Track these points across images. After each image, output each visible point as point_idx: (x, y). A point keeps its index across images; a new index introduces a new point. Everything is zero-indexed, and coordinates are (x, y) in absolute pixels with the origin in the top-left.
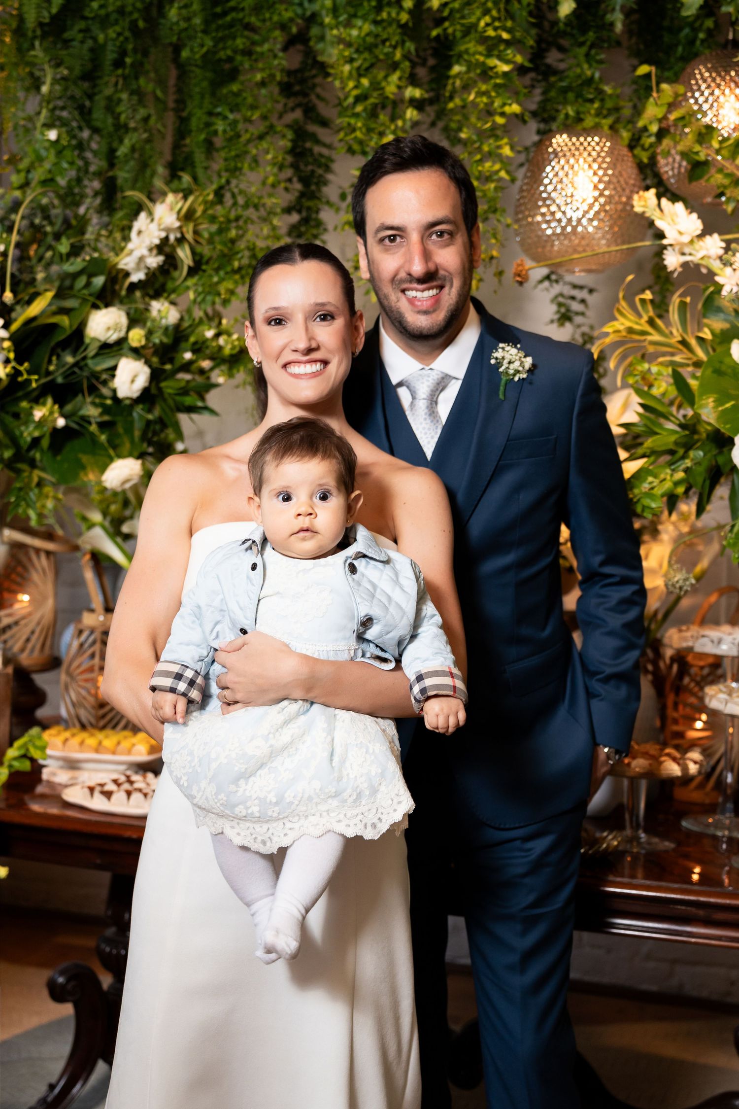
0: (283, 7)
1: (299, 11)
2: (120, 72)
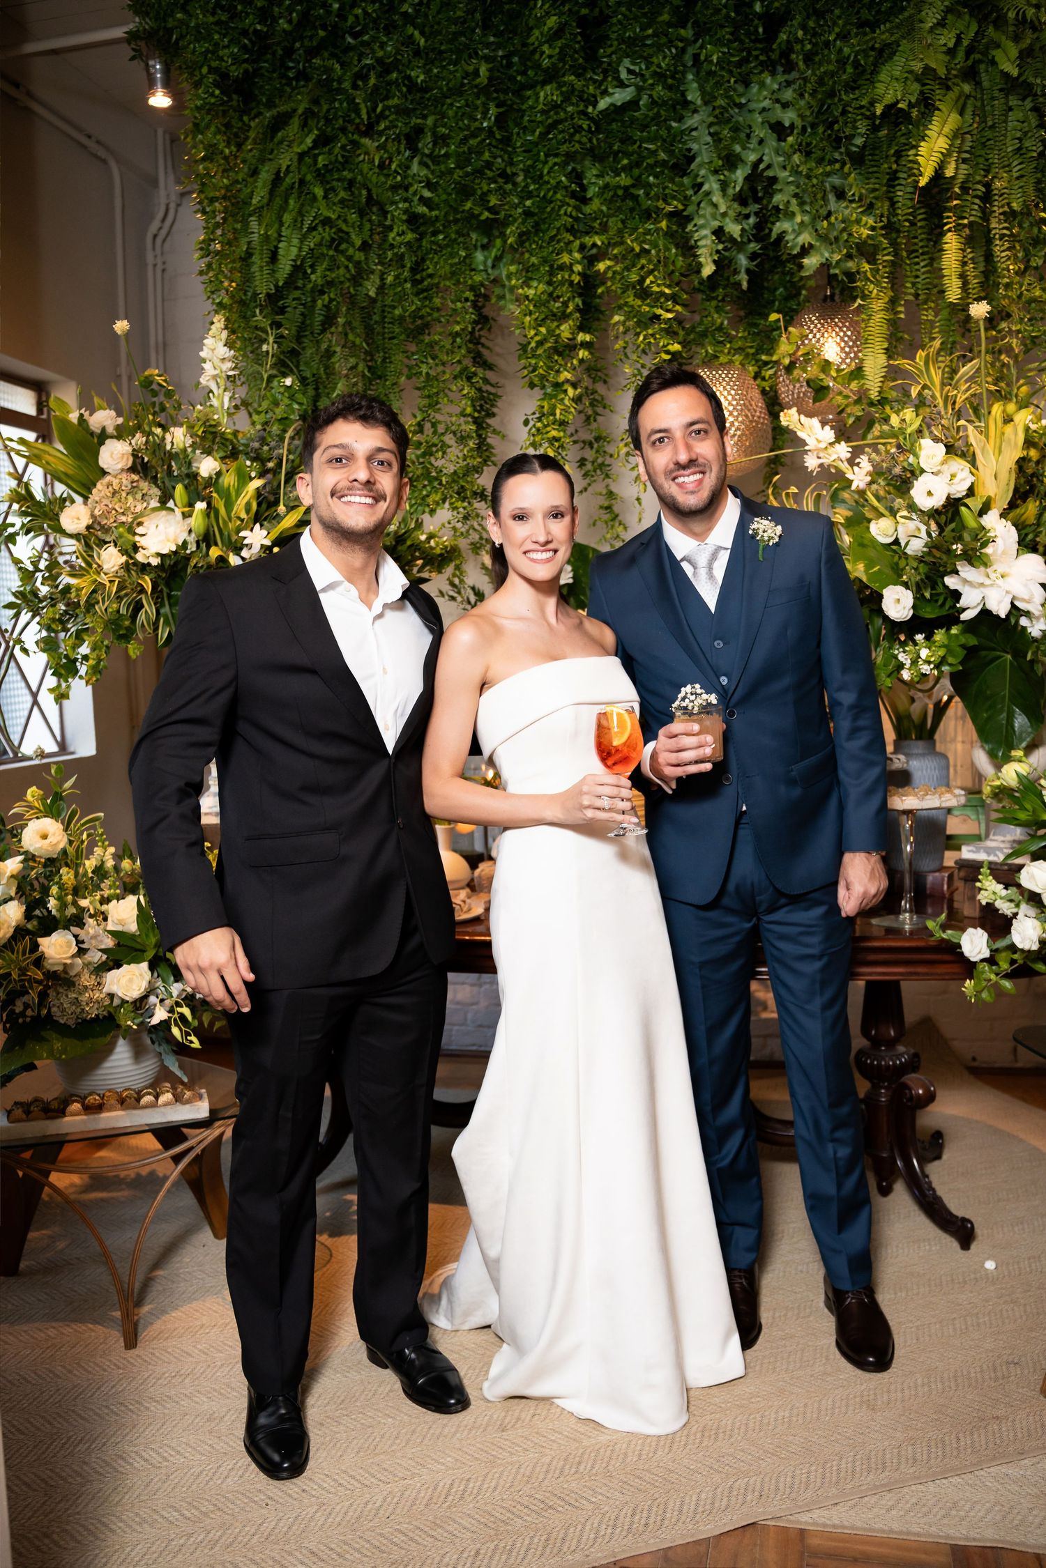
0: (473, 273)
1: (485, 276)
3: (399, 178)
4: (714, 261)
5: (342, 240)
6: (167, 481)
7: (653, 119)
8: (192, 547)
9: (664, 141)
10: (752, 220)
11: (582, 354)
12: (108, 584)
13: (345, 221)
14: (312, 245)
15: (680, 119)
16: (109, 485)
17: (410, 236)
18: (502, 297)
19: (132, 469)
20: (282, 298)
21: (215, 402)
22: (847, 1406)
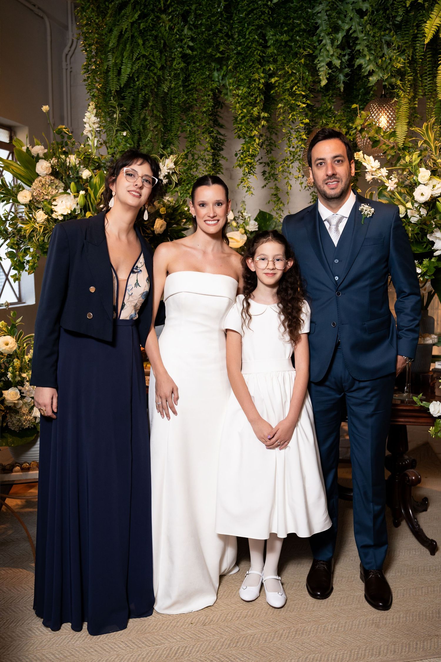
0: (212, 83)
1: (218, 84)
2: (146, 108)
3: (178, 36)
4: (327, 78)
5: (151, 65)
6: (67, 180)
7: (299, 8)
8: (78, 212)
9: (305, 18)
10: (347, 57)
11: (263, 122)
12: (39, 228)
13: (153, 56)
14: (137, 67)
15: (313, 8)
16: (40, 181)
17: (182, 65)
18: (227, 94)
19: (51, 174)
20: (123, 92)
21: (90, 143)
22: (366, 624)
